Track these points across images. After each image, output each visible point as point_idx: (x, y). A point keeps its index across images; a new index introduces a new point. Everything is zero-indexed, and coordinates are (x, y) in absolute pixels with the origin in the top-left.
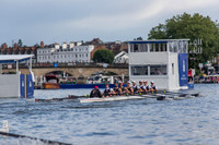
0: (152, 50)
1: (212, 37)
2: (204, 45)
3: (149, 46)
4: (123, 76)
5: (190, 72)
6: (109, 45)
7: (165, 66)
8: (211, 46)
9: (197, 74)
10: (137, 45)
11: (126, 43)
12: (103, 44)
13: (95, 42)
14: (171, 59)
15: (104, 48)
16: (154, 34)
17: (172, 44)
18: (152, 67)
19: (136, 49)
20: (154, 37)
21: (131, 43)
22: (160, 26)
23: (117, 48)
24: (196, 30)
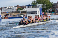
0: (33, 8)
2: (46, 6)
3: (32, 6)
4: (25, 15)
6: (21, 7)
7: (36, 12)
8: (48, 6)
10: (29, 6)
11: (26, 6)
12: (19, 6)
13: (17, 6)
14: (38, 10)
15: (20, 7)
16: (33, 3)
17: (38, 6)
19: (28, 7)
20: (33, 4)
21: (27, 6)
22: (34, 1)
23: (23, 7)
24: (44, 2)
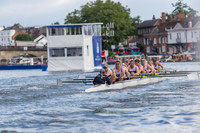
0: (68, 34)
1: (123, 21)
2: (115, 29)
3: (65, 30)
4: (42, 58)
5: (103, 54)
6: (29, 30)
8: (122, 29)
9: (110, 55)
10: (54, 30)
11: (45, 27)
12: (23, 29)
13: (16, 27)
14: (86, 41)
15: (24, 32)
16: (70, 19)
17: (87, 28)
18: (68, 49)
19: (54, 33)
20: (70, 21)
21: (49, 27)
22: (75, 12)
23: (34, 33)
24: (109, 15)
